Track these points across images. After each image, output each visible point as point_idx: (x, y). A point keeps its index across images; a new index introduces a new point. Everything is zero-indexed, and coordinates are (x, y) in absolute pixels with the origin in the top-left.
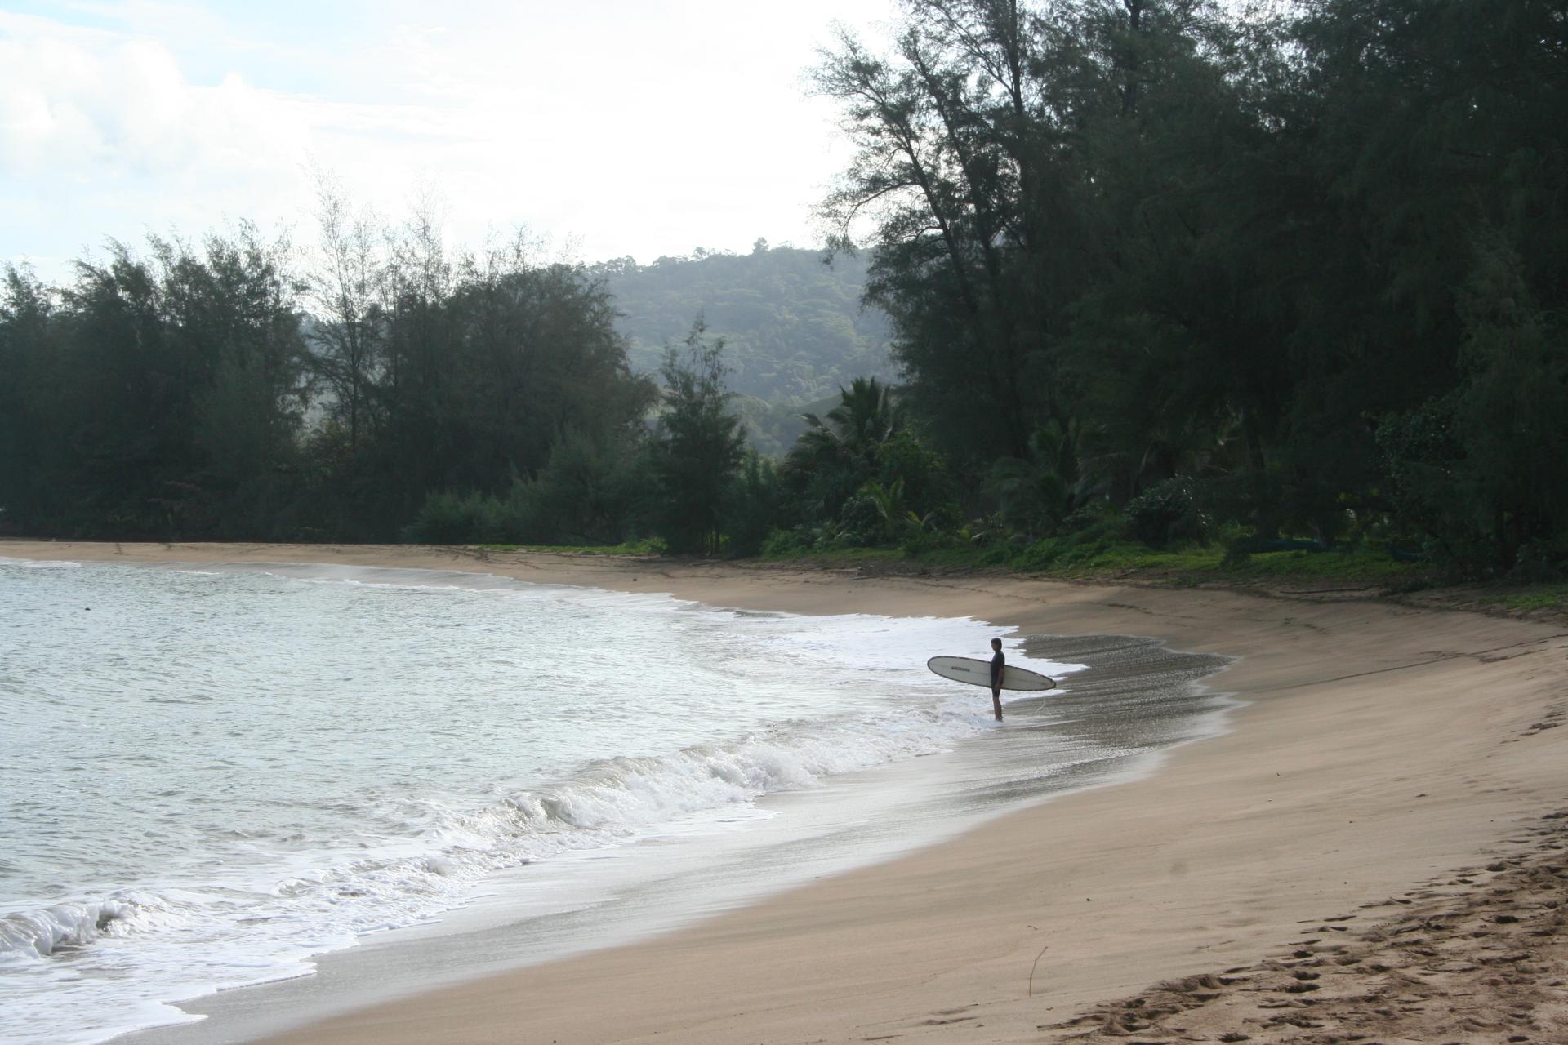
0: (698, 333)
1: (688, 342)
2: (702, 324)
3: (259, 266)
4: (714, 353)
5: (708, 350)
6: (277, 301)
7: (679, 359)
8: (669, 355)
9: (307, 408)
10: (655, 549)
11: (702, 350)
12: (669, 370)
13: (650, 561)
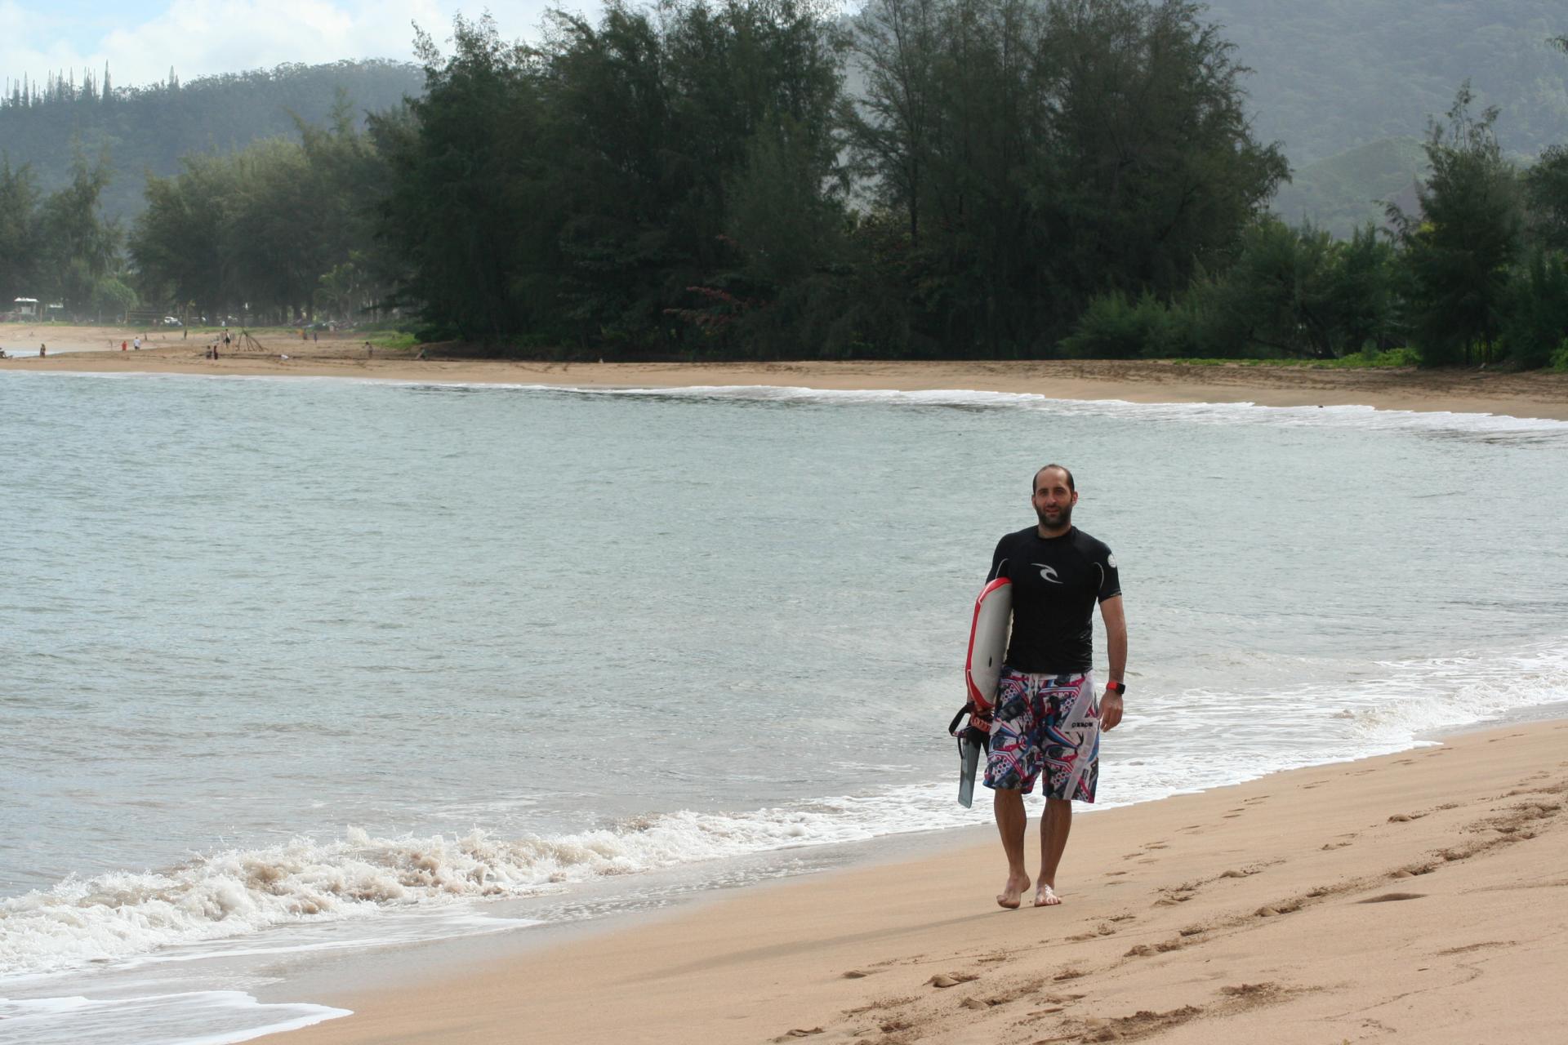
0: (1463, 104)
1: (1450, 115)
2: (1467, 93)
3: (793, 16)
4: (1482, 126)
5: (1474, 123)
6: (813, 59)
7: (1444, 137)
8: (1433, 131)
9: (848, 193)
10: (1408, 361)
11: (1467, 124)
12: (1433, 148)
13: (1408, 375)
